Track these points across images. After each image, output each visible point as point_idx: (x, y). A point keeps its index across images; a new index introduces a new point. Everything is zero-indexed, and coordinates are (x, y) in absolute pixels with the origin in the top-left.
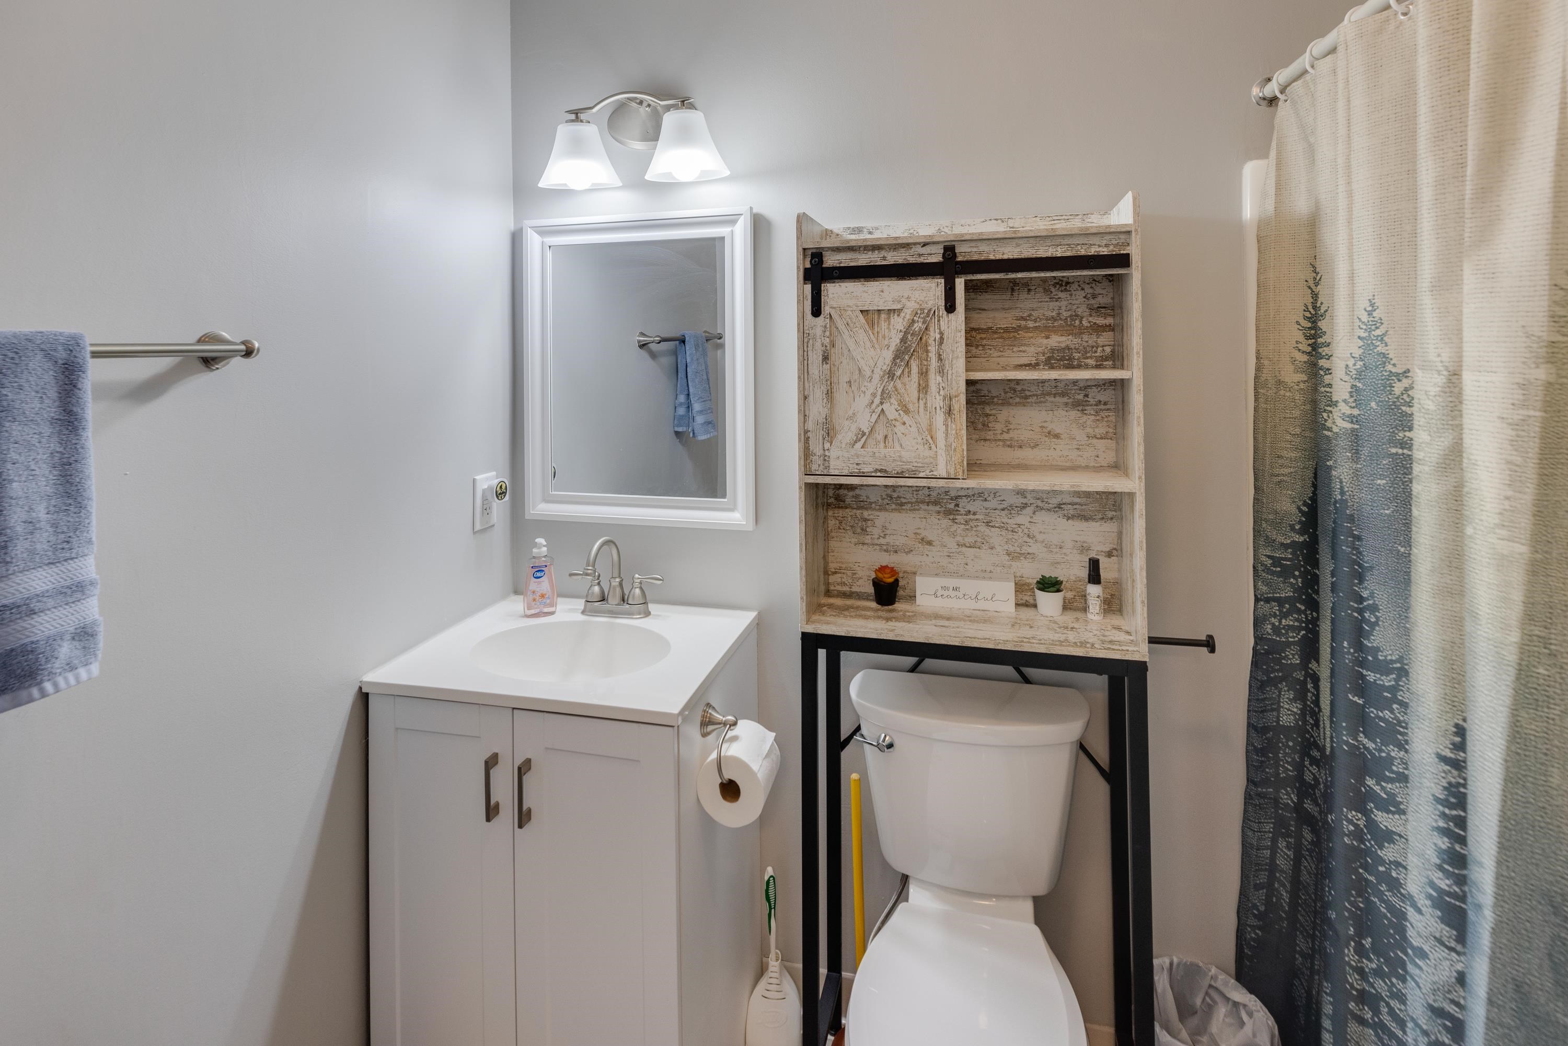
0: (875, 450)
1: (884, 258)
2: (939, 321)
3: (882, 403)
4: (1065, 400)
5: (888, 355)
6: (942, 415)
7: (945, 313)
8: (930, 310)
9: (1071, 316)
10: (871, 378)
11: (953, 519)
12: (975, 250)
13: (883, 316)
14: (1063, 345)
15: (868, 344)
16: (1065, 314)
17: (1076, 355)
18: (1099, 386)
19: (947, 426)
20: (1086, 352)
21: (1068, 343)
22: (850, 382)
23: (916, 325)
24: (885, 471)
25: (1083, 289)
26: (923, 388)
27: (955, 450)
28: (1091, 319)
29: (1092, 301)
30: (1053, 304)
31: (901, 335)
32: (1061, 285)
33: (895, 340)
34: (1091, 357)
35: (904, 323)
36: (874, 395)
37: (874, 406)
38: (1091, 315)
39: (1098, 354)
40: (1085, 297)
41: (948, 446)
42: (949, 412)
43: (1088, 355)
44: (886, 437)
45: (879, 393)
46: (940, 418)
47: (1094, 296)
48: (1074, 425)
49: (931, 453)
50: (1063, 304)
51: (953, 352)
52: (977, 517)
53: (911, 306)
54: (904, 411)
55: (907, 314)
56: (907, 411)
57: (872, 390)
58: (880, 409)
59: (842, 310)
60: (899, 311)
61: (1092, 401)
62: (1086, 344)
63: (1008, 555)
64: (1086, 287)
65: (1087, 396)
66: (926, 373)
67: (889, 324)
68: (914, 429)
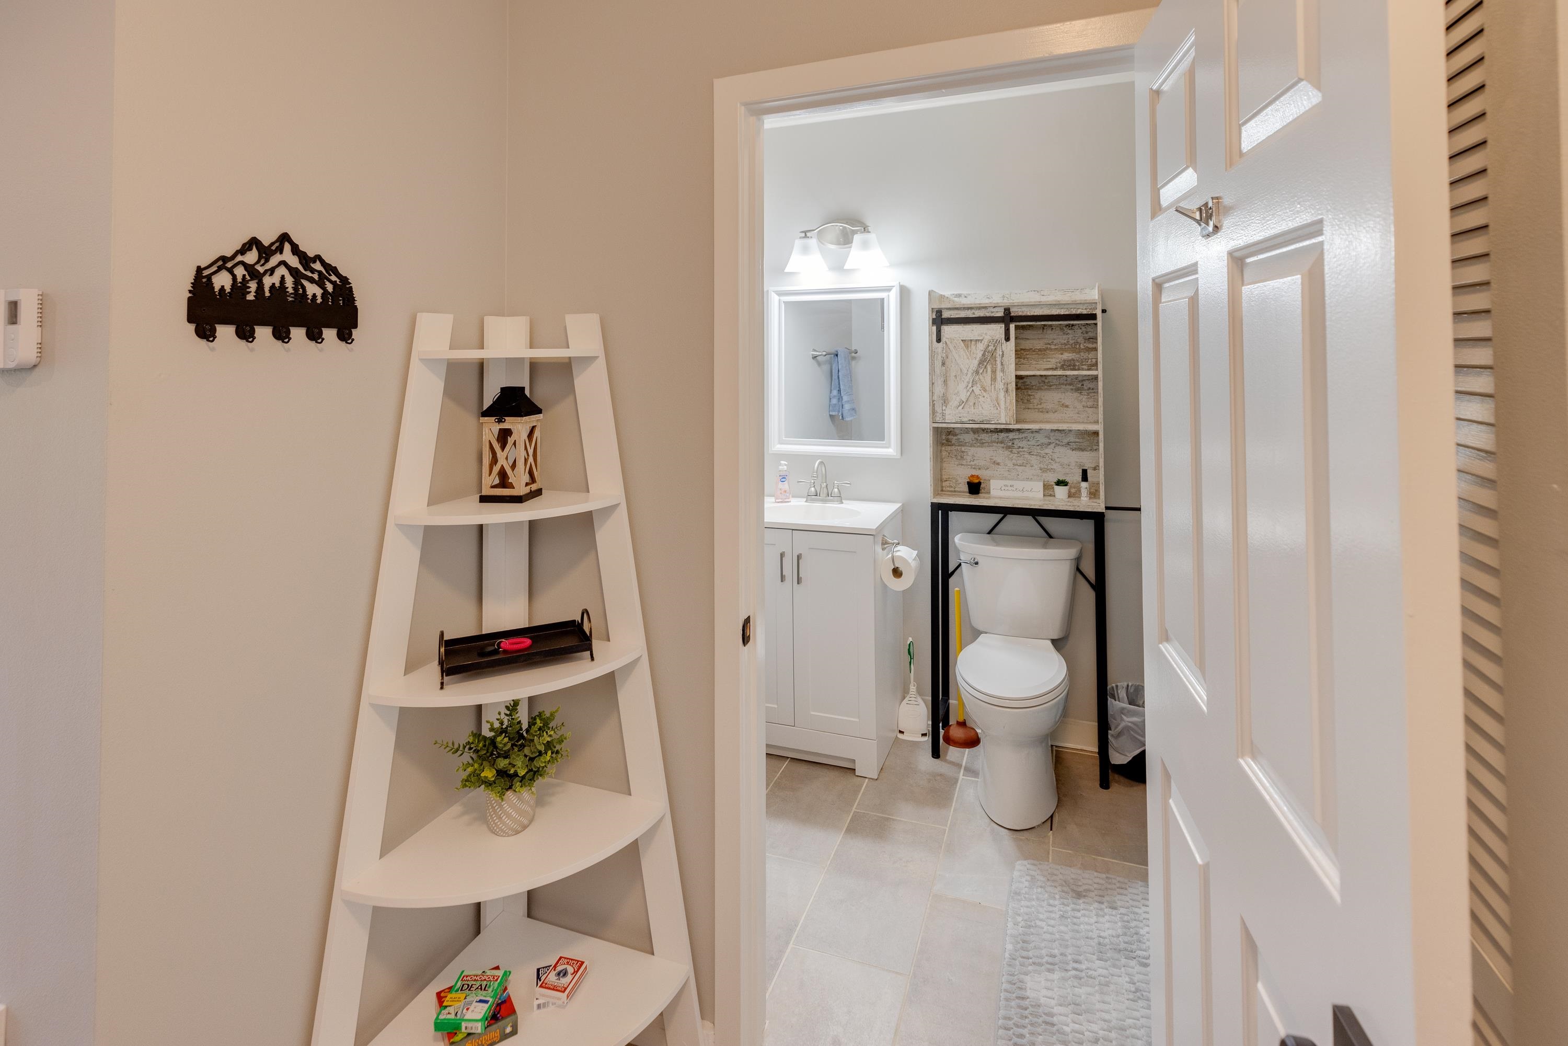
0: (969, 410)
1: (974, 314)
2: (1001, 345)
3: (972, 387)
4: (1071, 387)
5: (976, 362)
6: (1003, 392)
7: (1005, 342)
8: (997, 340)
9: (1074, 343)
10: (967, 374)
12: (1021, 310)
13: (973, 343)
14: (1070, 358)
15: (965, 357)
16: (1071, 342)
17: (1077, 364)
18: (1090, 380)
19: (1006, 398)
20: (1082, 362)
21: (1073, 357)
22: (956, 376)
23: (990, 347)
24: (974, 421)
25: (1081, 329)
26: (994, 379)
27: (1010, 410)
28: (1085, 344)
29: (1086, 335)
30: (1065, 336)
31: (982, 352)
32: (1069, 326)
33: (979, 355)
34: (1085, 365)
35: (984, 346)
36: (968, 383)
37: (968, 388)
38: (1085, 343)
39: (1088, 363)
40: (1082, 333)
41: (1006, 408)
42: (1007, 391)
43: (1084, 363)
44: (974, 404)
45: (971, 382)
46: (1002, 394)
47: (1087, 333)
48: (1076, 401)
49: (997, 411)
50: (1070, 336)
51: (1009, 361)
53: (987, 338)
54: (984, 391)
55: (985, 342)
56: (985, 391)
57: (967, 380)
58: (971, 389)
59: (952, 340)
60: (982, 340)
61: (1086, 388)
62: (1082, 358)
63: (1040, 468)
64: (1083, 328)
65: (1083, 385)
66: (995, 371)
67: (976, 347)
68: (989, 400)
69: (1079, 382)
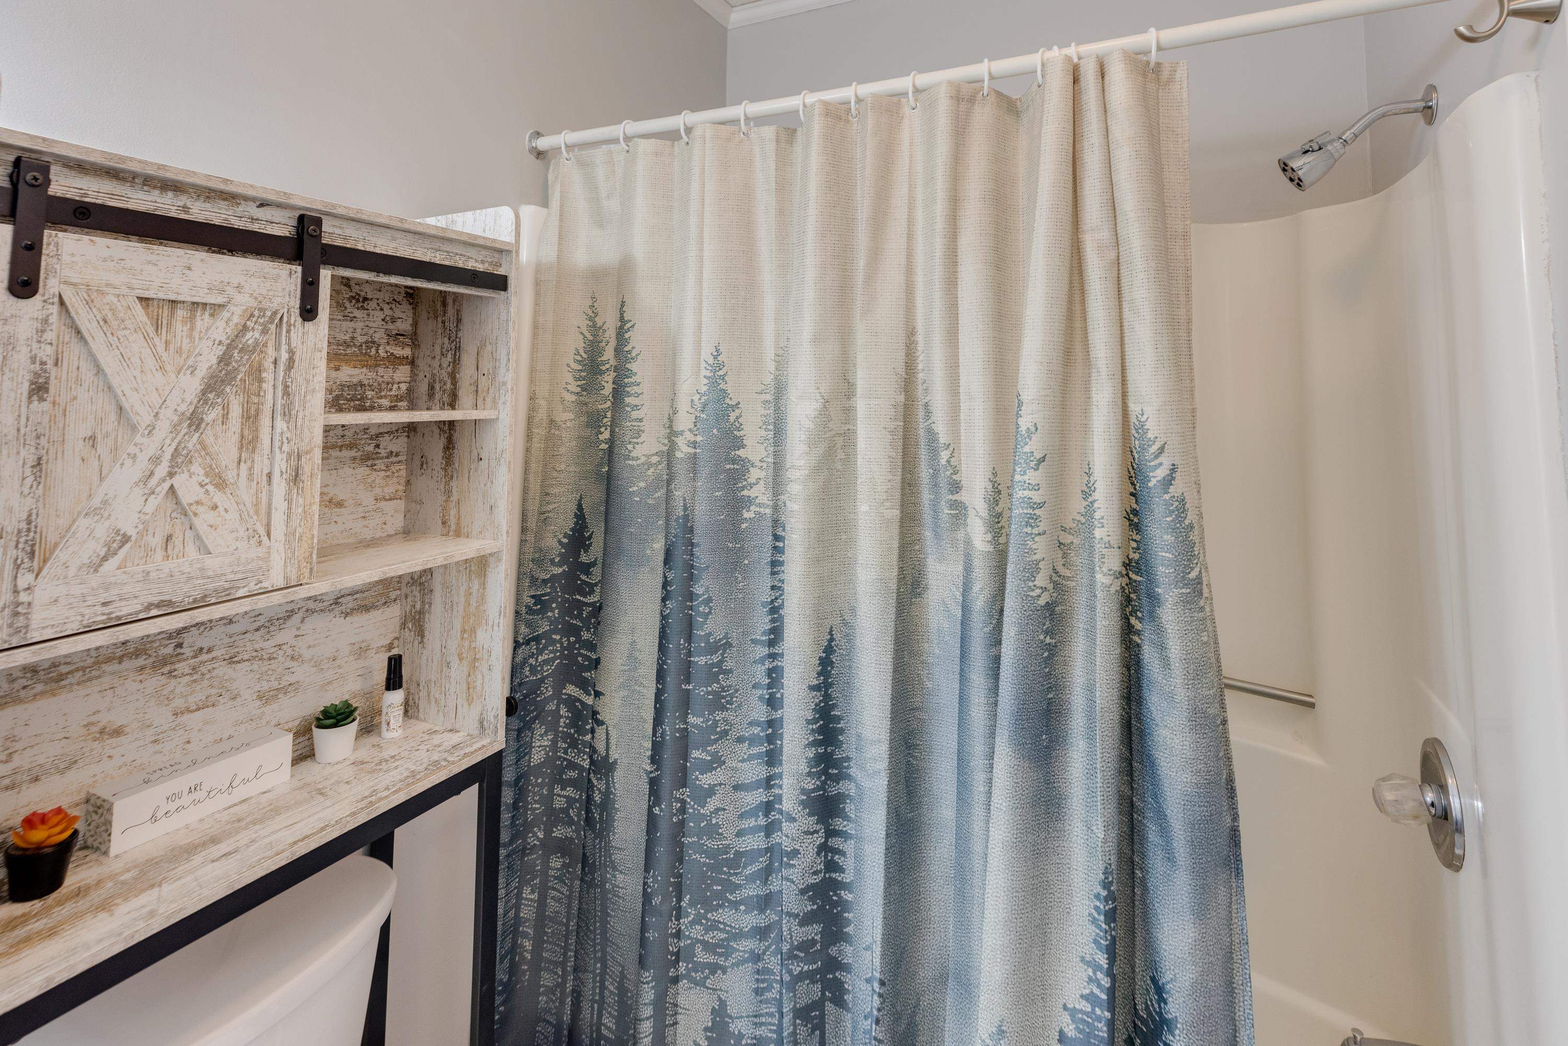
0: (149, 567)
1: (185, 209)
2: (288, 331)
3: (171, 475)
4: (353, 453)
5: (192, 385)
6: (284, 484)
7: (300, 320)
8: (275, 313)
9: (366, 342)
10: (151, 429)
11: (170, 672)
12: (338, 231)
13: (181, 313)
14: (355, 380)
15: (151, 363)
16: (361, 339)
17: (370, 394)
18: (392, 432)
19: (290, 502)
20: (380, 390)
21: (362, 377)
22: (93, 438)
23: (249, 335)
24: (170, 603)
25: (382, 309)
26: (248, 443)
27: (300, 538)
28: (388, 348)
29: (390, 326)
30: (347, 325)
31: (220, 350)
32: (358, 301)
33: (208, 358)
34: (385, 397)
35: (228, 330)
36: (156, 460)
37: (153, 482)
38: (388, 343)
39: (393, 393)
40: (383, 320)
41: (290, 535)
42: (296, 478)
43: (383, 394)
44: (169, 538)
45: (168, 456)
46: (280, 487)
47: (393, 320)
48: (361, 487)
49: (261, 551)
50: (359, 325)
51: (308, 382)
52: (213, 654)
53: (243, 302)
54: (217, 486)
55: (235, 315)
56: (221, 484)
57: (151, 451)
58: (166, 486)
59: (91, 294)
60: (216, 309)
61: (383, 453)
62: (381, 380)
63: (260, 698)
64: (386, 307)
65: (378, 446)
66: (257, 415)
67: (192, 329)
68: (233, 515)
69: (371, 439)
